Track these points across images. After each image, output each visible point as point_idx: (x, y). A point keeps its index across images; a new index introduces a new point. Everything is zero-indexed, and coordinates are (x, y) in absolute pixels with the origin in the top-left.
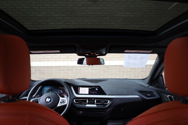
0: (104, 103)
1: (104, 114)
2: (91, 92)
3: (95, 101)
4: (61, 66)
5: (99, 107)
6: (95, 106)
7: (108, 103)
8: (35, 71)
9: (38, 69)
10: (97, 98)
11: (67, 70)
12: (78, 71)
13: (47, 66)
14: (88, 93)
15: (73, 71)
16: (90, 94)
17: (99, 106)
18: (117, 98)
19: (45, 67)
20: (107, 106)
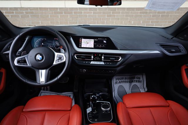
0: (114, 60)
1: (114, 73)
2: (97, 45)
3: (103, 57)
4: (57, 8)
5: (108, 65)
6: (102, 63)
7: (119, 60)
8: (27, 13)
9: (29, 11)
10: (105, 54)
11: (65, 13)
12: (78, 15)
13: (40, 8)
14: (93, 47)
15: (72, 14)
16: (95, 47)
17: (108, 63)
18: (132, 54)
19: (37, 8)
20: (118, 63)
